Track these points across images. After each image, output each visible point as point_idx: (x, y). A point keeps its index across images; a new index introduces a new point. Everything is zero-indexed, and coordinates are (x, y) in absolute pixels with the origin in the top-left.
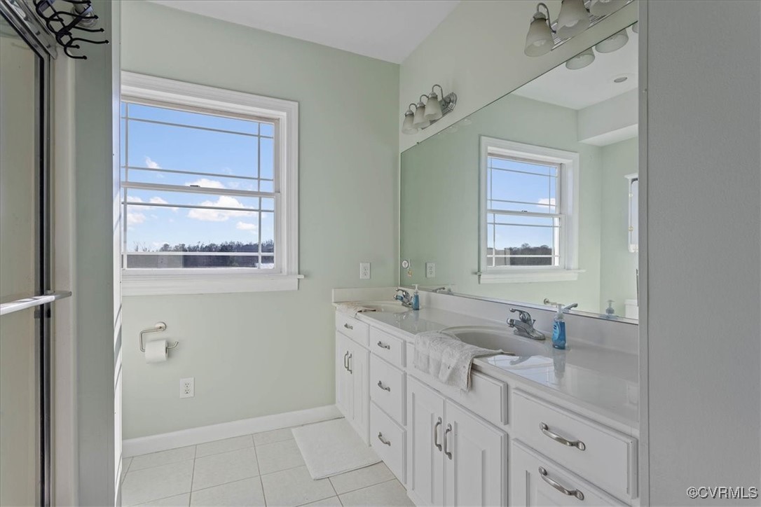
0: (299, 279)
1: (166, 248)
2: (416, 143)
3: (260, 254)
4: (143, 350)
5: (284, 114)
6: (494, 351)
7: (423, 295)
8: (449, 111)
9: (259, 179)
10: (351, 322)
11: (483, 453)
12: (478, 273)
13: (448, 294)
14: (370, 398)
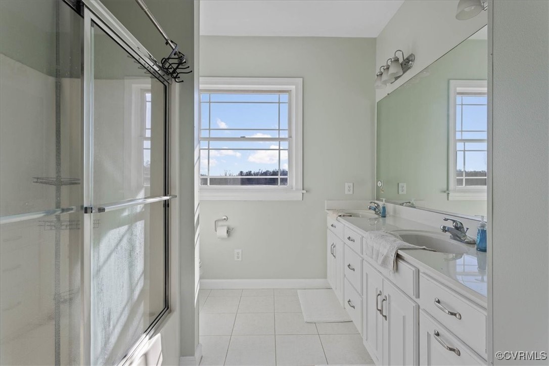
0: (303, 193)
1: (241, 174)
2: (387, 95)
3: (279, 177)
4: (216, 231)
5: (293, 86)
6: (417, 247)
7: (390, 207)
8: (409, 68)
9: (279, 130)
10: (335, 223)
11: (404, 317)
12: (447, 191)
13: (412, 207)
14: (345, 276)
